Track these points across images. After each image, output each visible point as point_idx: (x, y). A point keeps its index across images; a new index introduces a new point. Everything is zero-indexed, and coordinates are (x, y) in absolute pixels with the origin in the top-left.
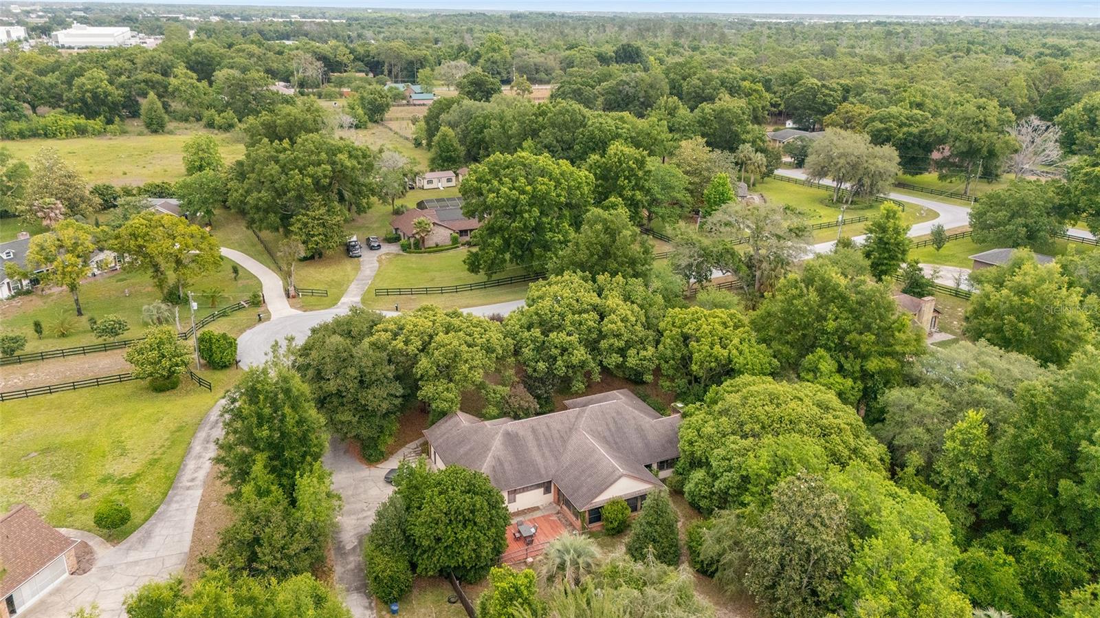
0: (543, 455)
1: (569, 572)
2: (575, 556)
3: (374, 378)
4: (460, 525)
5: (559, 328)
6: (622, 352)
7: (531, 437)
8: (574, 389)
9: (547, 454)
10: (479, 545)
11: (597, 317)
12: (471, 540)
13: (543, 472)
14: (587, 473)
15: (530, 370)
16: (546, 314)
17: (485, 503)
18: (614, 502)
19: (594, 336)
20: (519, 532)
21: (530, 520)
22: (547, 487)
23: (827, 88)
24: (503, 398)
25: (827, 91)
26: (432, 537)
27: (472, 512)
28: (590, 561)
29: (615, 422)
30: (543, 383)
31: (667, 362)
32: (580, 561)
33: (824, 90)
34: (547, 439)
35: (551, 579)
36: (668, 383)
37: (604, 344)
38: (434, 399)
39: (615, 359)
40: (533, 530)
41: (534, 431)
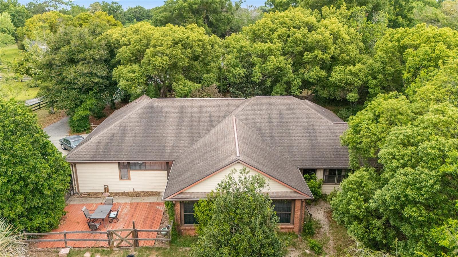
7: (176, 115)
9: (184, 134)
29: (281, 116)
34: (191, 121)
41: (182, 110)
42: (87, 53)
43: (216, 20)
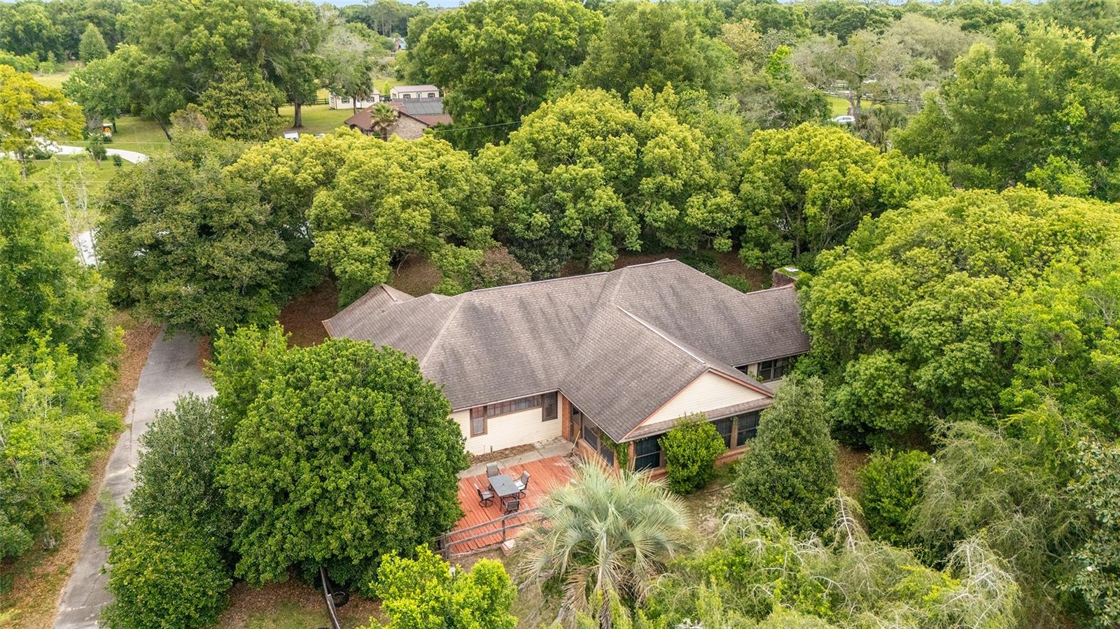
0: (541, 347)
1: (606, 566)
2: (622, 522)
3: (227, 220)
4: (335, 459)
5: (571, 159)
6: (678, 199)
7: (519, 315)
8: (596, 262)
9: (550, 345)
10: (378, 507)
11: (633, 141)
12: (360, 494)
13: (541, 375)
14: (629, 373)
15: (519, 228)
16: (547, 139)
17: (399, 408)
18: (688, 425)
19: (630, 172)
20: (491, 489)
21: (514, 469)
22: (548, 403)
23: (876, 14)
24: (470, 266)
25: (877, 18)
26: (264, 489)
27: (366, 428)
28: (662, 536)
29: (675, 294)
30: (543, 254)
31: (756, 214)
32: (636, 535)
33: (873, 16)
34: (548, 320)
35: (554, 585)
36: (757, 252)
37: (647, 184)
38: (337, 259)
39: (667, 211)
40: (519, 485)
41: (523, 305)
42: (237, 211)
43: (290, 70)
